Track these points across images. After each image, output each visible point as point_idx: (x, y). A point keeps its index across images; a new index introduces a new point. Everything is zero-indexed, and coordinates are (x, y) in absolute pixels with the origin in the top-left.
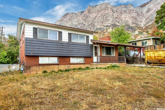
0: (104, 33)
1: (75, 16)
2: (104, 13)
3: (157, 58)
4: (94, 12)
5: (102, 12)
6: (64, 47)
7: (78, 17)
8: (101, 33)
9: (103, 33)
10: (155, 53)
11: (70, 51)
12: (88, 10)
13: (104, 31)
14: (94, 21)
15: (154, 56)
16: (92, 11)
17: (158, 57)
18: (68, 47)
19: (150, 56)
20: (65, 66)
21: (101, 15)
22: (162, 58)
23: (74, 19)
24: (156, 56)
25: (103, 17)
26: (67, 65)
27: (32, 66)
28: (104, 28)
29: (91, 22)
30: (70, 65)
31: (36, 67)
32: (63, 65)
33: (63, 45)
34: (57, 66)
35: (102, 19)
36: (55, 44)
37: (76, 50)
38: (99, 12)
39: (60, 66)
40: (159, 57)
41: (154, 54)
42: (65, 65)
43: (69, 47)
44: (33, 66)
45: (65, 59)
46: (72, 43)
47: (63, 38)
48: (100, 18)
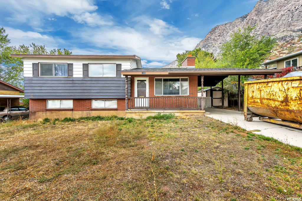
0: (294, 44)
1: (231, 27)
2: (293, 7)
3: (265, 101)
4: (270, 10)
5: (290, 5)
6: (77, 85)
7: (236, 28)
8: (286, 46)
9: (289, 45)
10: (263, 88)
11: (85, 91)
12: (256, 10)
13: (293, 42)
14: (269, 26)
15: (259, 97)
16: (266, 9)
17: (267, 99)
18: (82, 85)
19: (252, 97)
20: (83, 113)
21: (285, 11)
22: (277, 103)
23: (228, 33)
24: (264, 99)
25: (291, 15)
26: (86, 110)
27: (37, 112)
28: (294, 34)
29: (263, 29)
30: (91, 112)
31: (42, 113)
32: (80, 112)
33: (75, 82)
34: (71, 112)
35: (288, 20)
36: (63, 82)
37: (96, 88)
38: (281, 7)
39: (75, 112)
40: (270, 100)
41: (261, 91)
42: (83, 111)
43: (85, 85)
44: (39, 112)
45: (82, 102)
46: (89, 79)
47: (74, 73)
48: (284, 18)
